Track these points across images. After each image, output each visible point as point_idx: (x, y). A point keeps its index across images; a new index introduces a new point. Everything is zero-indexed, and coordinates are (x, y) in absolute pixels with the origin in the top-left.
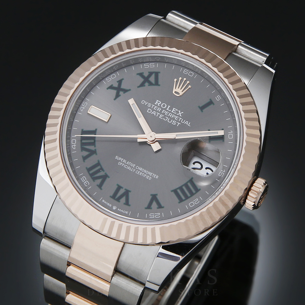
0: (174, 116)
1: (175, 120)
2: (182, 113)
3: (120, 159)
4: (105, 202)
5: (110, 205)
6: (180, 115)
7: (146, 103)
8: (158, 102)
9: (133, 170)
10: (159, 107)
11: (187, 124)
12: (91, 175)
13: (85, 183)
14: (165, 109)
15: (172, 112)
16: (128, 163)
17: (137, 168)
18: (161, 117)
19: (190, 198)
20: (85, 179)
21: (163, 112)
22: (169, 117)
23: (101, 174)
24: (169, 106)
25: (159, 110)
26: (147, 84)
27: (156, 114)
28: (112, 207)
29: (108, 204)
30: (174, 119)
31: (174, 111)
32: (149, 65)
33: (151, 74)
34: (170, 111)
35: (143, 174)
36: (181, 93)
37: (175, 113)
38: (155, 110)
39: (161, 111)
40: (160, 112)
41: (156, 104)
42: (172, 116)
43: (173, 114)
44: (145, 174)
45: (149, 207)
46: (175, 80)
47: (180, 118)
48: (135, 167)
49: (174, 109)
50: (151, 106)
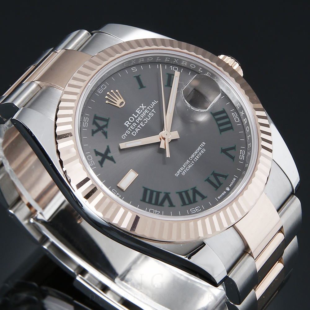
0: (144, 113)
1: (149, 113)
2: (142, 104)
3: (178, 172)
4: (221, 196)
5: (225, 192)
6: (145, 107)
7: (126, 135)
8: (126, 123)
9: (193, 163)
10: (131, 124)
11: (155, 103)
12: (190, 203)
13: (197, 210)
14: (136, 119)
15: (139, 113)
16: (184, 166)
17: (191, 159)
18: (143, 125)
19: (230, 119)
20: (193, 210)
21: (138, 122)
22: (144, 118)
23: (191, 193)
24: (133, 115)
25: (135, 124)
26: (105, 129)
27: (139, 128)
28: (227, 191)
29: (223, 194)
30: (147, 114)
31: (139, 112)
32: (85, 122)
33: (95, 123)
34: (138, 115)
35: (198, 155)
36: (122, 100)
37: (142, 111)
38: (135, 129)
39: (136, 123)
40: (138, 124)
41: (128, 126)
42: (144, 115)
43: (142, 113)
44: (198, 153)
45: (233, 158)
46: (107, 102)
47: (148, 108)
48: (189, 160)
49: (137, 111)
50: (129, 130)
